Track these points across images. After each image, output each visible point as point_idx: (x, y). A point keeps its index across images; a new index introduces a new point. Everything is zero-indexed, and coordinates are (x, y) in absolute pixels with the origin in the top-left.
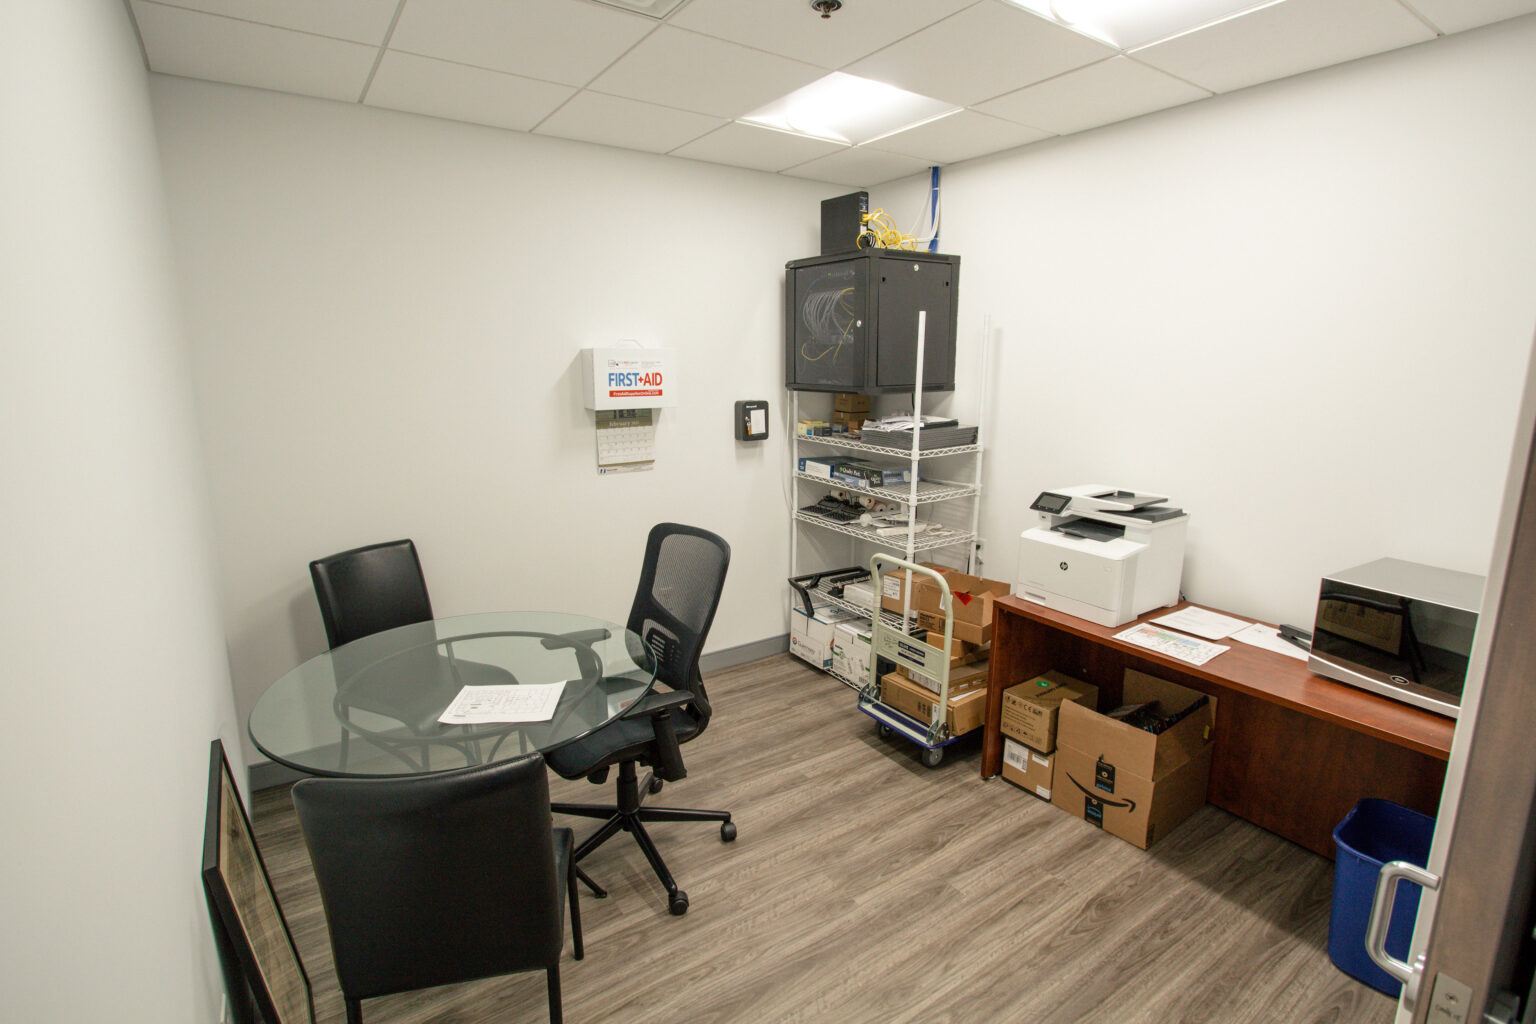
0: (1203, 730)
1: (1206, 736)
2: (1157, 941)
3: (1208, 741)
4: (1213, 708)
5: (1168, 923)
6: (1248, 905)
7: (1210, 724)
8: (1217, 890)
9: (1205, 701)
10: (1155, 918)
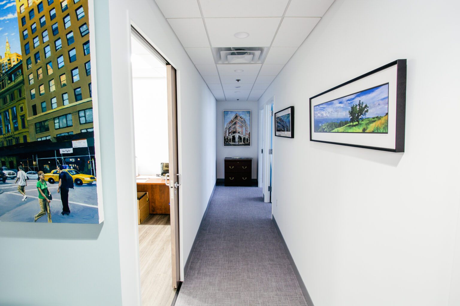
0: (147, 199)
1: (147, 200)
2: (145, 234)
3: (148, 201)
4: (148, 195)
5: (147, 232)
6: (159, 224)
7: (148, 198)
8: (154, 225)
9: (146, 193)
10: (144, 232)
